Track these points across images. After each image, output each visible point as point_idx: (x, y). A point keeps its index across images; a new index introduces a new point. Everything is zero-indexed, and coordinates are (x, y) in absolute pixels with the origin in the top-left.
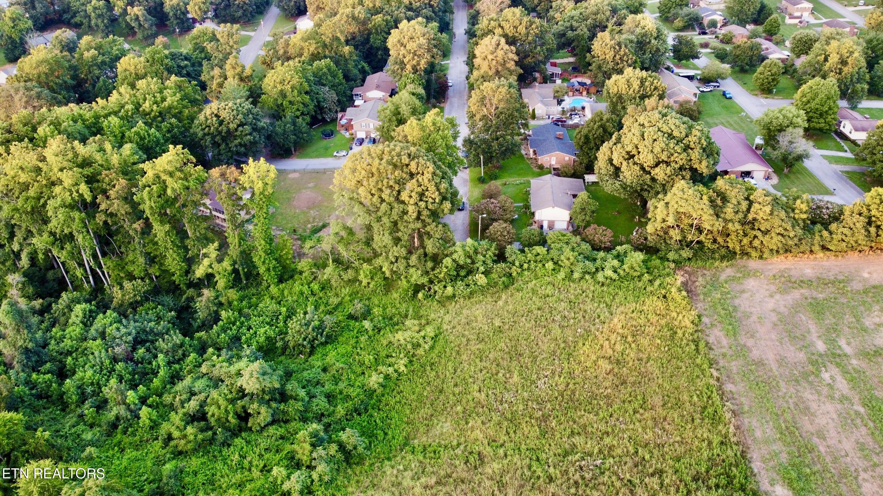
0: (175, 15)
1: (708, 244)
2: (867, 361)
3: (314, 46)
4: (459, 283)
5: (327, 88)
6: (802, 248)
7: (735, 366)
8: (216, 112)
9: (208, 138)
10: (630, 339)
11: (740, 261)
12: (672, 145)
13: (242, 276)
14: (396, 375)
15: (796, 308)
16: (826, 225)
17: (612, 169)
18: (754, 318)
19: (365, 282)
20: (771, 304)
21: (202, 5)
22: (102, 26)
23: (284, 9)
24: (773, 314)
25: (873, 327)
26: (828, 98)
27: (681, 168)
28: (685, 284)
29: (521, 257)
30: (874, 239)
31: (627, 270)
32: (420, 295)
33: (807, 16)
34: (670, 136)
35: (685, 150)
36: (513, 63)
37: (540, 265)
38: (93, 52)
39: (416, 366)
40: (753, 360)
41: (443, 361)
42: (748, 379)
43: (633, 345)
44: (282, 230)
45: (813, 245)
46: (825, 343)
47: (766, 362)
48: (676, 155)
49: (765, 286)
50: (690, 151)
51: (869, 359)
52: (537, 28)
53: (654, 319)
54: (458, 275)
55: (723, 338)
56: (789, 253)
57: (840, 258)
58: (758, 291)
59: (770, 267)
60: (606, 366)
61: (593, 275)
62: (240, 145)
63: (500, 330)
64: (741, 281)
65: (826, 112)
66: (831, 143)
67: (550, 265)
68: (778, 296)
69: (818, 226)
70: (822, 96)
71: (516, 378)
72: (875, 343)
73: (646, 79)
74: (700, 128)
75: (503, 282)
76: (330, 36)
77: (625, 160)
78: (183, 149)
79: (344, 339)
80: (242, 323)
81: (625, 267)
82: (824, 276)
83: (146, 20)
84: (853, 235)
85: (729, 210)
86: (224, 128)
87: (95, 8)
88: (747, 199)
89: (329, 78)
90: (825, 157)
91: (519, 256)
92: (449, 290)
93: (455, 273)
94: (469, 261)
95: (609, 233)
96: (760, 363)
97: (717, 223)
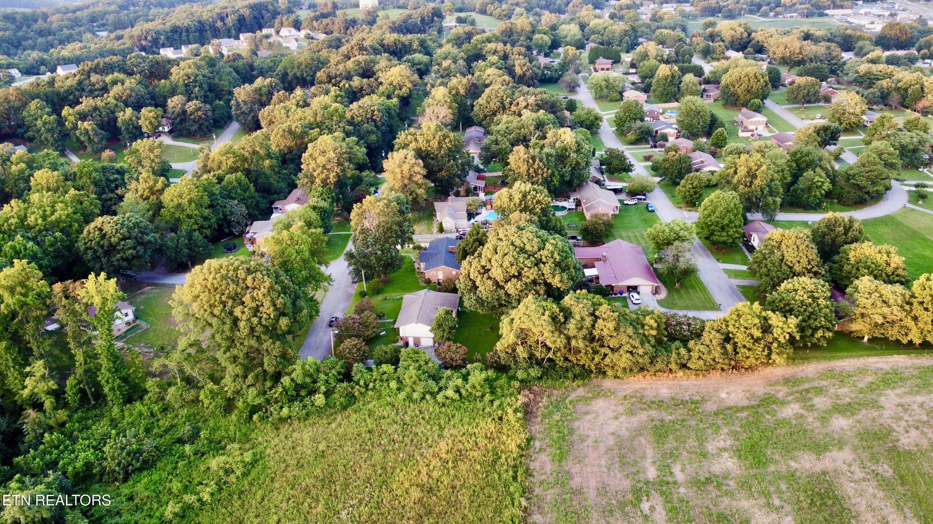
0: (127, 129)
1: (560, 363)
2: (695, 488)
3: (232, 160)
4: (296, 403)
5: (236, 202)
6: (658, 366)
7: (550, 495)
8: (99, 226)
9: (90, 253)
10: (450, 464)
11: (596, 381)
12: (521, 260)
13: (90, 396)
14: (198, 504)
15: (638, 432)
16: (685, 342)
17: (470, 284)
18: (590, 441)
19: (206, 402)
20: (613, 426)
21: (153, 120)
22: (51, 140)
23: (243, 124)
24: (611, 438)
25: (714, 452)
26: (728, 211)
27: (534, 282)
28: (526, 405)
29: (367, 376)
30: (733, 357)
31: (470, 390)
32: (255, 417)
33: (762, 130)
34: (522, 250)
35: (536, 265)
36: (419, 176)
37: (385, 385)
38: (23, 165)
39: (224, 494)
40: (572, 488)
41: (254, 489)
42: (558, 509)
43: (452, 472)
44: (150, 347)
45: (669, 363)
46: (657, 470)
47: (585, 490)
48: (526, 269)
49: (614, 408)
50: (542, 265)
51: (698, 488)
52: (451, 141)
53: (482, 442)
54: (298, 395)
55: (548, 463)
56: (646, 372)
57: (701, 377)
58: (604, 412)
59: (625, 387)
60: (416, 494)
61: (433, 395)
62: (122, 258)
63: (323, 454)
64: (588, 402)
65: (727, 225)
66: (738, 257)
67: (393, 384)
68: (623, 419)
69: (677, 343)
70: (721, 209)
71: (320, 508)
72: (711, 470)
73: (529, 192)
74: (554, 242)
75: (341, 404)
76: (250, 150)
77: (480, 273)
78: (29, 263)
79: (162, 465)
80: (66, 447)
81: (467, 386)
82: (679, 397)
83: (96, 134)
84: (709, 352)
85: (572, 325)
86: (106, 242)
87: (45, 123)
88: (593, 314)
89: (239, 191)
90: (726, 271)
91: (365, 375)
92: (285, 411)
93: (294, 393)
94: (308, 380)
95: (463, 350)
96: (578, 492)
97: (559, 340)
